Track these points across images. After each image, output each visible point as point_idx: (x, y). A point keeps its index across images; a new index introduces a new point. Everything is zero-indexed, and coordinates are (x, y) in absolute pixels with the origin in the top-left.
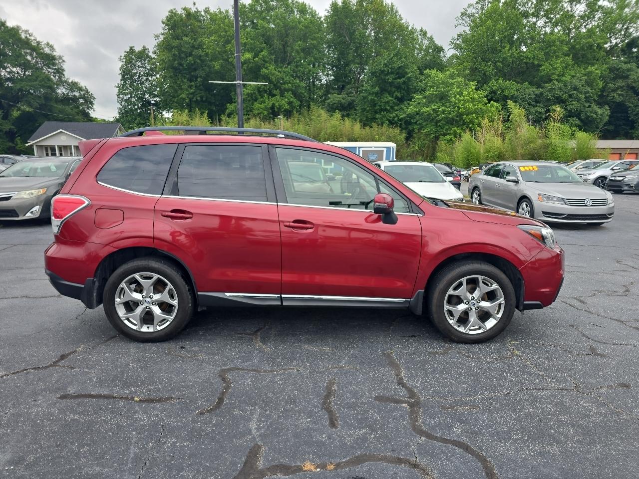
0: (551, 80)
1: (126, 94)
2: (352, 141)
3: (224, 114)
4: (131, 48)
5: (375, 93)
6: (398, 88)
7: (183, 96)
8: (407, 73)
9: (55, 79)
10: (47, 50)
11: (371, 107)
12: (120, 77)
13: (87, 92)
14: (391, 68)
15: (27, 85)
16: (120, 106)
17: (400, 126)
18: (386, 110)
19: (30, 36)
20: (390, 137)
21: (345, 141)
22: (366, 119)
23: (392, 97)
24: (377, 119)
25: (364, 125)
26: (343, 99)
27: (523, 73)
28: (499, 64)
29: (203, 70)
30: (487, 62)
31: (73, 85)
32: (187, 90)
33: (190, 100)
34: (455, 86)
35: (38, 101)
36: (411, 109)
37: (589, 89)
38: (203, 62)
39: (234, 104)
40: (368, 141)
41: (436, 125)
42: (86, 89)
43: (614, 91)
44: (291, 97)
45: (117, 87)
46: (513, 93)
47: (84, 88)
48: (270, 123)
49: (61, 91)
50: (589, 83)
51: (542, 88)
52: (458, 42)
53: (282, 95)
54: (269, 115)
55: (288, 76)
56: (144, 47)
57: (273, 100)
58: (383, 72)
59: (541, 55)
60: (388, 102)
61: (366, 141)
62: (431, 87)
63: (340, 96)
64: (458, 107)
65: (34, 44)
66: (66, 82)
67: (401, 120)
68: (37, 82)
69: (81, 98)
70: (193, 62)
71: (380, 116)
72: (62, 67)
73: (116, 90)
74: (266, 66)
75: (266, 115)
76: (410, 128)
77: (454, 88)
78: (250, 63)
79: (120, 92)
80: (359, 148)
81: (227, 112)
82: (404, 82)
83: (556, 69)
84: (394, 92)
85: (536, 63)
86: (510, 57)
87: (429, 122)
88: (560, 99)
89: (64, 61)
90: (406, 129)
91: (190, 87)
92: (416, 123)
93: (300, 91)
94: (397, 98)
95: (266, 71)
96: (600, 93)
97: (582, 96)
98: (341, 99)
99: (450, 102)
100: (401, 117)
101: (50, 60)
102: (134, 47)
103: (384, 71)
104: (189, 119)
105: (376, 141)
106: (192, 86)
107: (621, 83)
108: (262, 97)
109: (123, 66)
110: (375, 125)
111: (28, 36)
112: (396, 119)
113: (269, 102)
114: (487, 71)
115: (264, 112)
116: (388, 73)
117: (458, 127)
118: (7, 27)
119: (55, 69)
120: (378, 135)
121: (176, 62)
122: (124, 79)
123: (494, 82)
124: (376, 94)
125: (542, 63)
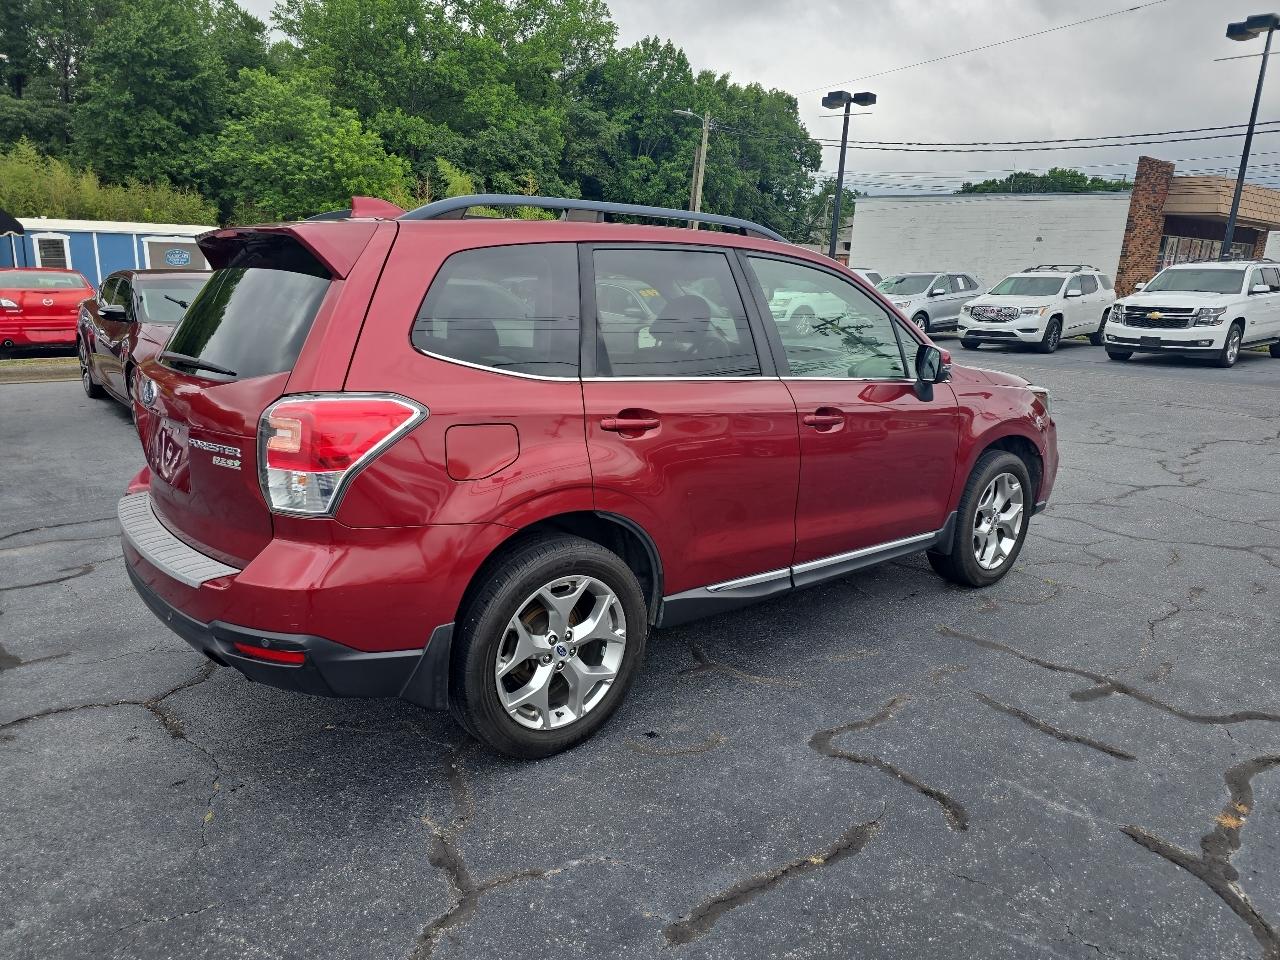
0: (485, 126)
2: (80, 217)
5: (125, 105)
6: (181, 100)
8: (197, 69)
11: (116, 137)
14: (157, 51)
17: (200, 189)
18: (156, 148)
20: (181, 212)
21: (59, 217)
22: (106, 166)
23: (169, 118)
24: (136, 168)
25: (104, 181)
26: (29, 108)
27: (432, 104)
28: (390, 79)
30: (366, 71)
34: (315, 115)
36: (222, 153)
37: (546, 149)
40: (125, 220)
41: (285, 191)
43: (581, 155)
46: (424, 143)
50: (545, 139)
51: (474, 137)
52: (291, 17)
58: (135, 57)
59: (463, 73)
60: (160, 131)
61: (119, 220)
62: (261, 109)
63: (19, 102)
64: (331, 159)
67: (200, 175)
71: (144, 162)
76: (225, 194)
77: (314, 119)
80: (140, 236)
82: (194, 90)
83: (491, 104)
84: (172, 109)
85: (456, 87)
86: (410, 69)
87: (268, 185)
88: (505, 161)
90: (214, 196)
92: (236, 185)
94: (180, 122)
96: (560, 158)
97: (539, 161)
98: (23, 110)
99: (311, 147)
100: (200, 167)
103: (140, 55)
105: (146, 220)
107: (588, 144)
110: (132, 181)
112: (187, 171)
114: (369, 91)
116: (150, 63)
117: (333, 201)
120: (149, 207)
123: (386, 114)
124: (127, 106)
125: (466, 88)
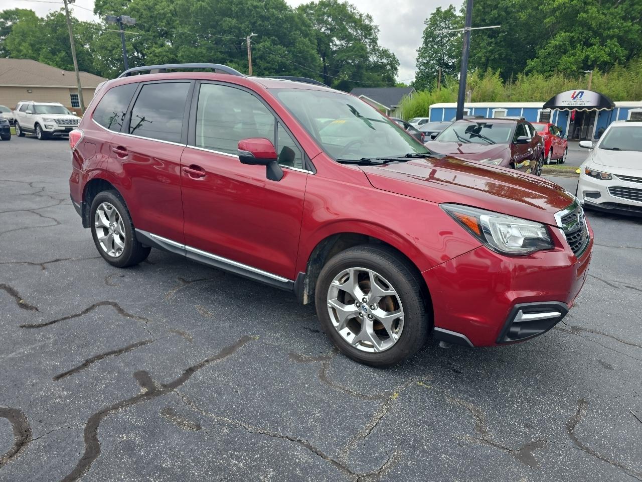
1: (425, 57)
3: (521, 71)
4: (438, 9)
7: (480, 55)
9: (369, 48)
10: (367, 22)
12: (423, 40)
13: (394, 58)
15: (345, 56)
16: (418, 70)
19: (354, 9)
29: (508, 23)
31: (383, 52)
32: (485, 48)
33: (487, 60)
35: (352, 70)
38: (509, 14)
39: (535, 60)
42: (394, 55)
44: (615, 46)
45: (419, 51)
47: (392, 55)
48: (577, 79)
49: (373, 59)
53: (602, 44)
54: (579, 70)
55: (615, 18)
56: (451, 6)
57: (589, 51)
65: (357, 17)
66: (378, 50)
68: (353, 53)
69: (388, 64)
70: (497, 16)
72: (376, 36)
73: (417, 54)
74: (586, 9)
75: (574, 71)
78: (565, 7)
79: (421, 56)
81: (527, 69)
89: (379, 30)
91: (489, 44)
93: (630, 36)
95: (585, 15)
101: (368, 30)
102: (440, 7)
104: (478, 80)
106: (492, 42)
108: (574, 47)
109: (427, 29)
111: (352, 10)
113: (581, 54)
115: (573, 66)
118: (338, 4)
119: (371, 39)
121: (479, 18)
122: (426, 42)
